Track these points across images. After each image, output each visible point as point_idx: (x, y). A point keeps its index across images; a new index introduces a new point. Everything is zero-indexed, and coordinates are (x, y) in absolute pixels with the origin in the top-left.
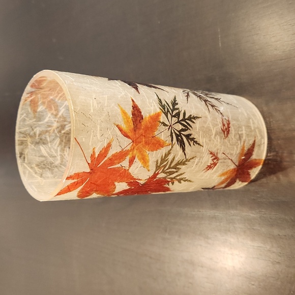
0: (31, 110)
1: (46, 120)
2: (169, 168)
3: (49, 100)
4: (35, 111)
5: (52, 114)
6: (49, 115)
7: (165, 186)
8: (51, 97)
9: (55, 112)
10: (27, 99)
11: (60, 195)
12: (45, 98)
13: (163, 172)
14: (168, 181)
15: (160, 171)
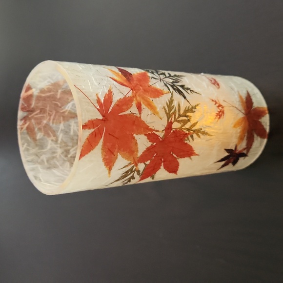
0: (31, 138)
1: (49, 147)
2: (180, 116)
3: (44, 125)
4: (35, 140)
5: (52, 140)
6: (50, 142)
7: (186, 142)
8: (45, 122)
9: (54, 138)
10: (22, 126)
11: (84, 156)
12: (39, 123)
13: (176, 120)
14: (186, 134)
15: (173, 120)
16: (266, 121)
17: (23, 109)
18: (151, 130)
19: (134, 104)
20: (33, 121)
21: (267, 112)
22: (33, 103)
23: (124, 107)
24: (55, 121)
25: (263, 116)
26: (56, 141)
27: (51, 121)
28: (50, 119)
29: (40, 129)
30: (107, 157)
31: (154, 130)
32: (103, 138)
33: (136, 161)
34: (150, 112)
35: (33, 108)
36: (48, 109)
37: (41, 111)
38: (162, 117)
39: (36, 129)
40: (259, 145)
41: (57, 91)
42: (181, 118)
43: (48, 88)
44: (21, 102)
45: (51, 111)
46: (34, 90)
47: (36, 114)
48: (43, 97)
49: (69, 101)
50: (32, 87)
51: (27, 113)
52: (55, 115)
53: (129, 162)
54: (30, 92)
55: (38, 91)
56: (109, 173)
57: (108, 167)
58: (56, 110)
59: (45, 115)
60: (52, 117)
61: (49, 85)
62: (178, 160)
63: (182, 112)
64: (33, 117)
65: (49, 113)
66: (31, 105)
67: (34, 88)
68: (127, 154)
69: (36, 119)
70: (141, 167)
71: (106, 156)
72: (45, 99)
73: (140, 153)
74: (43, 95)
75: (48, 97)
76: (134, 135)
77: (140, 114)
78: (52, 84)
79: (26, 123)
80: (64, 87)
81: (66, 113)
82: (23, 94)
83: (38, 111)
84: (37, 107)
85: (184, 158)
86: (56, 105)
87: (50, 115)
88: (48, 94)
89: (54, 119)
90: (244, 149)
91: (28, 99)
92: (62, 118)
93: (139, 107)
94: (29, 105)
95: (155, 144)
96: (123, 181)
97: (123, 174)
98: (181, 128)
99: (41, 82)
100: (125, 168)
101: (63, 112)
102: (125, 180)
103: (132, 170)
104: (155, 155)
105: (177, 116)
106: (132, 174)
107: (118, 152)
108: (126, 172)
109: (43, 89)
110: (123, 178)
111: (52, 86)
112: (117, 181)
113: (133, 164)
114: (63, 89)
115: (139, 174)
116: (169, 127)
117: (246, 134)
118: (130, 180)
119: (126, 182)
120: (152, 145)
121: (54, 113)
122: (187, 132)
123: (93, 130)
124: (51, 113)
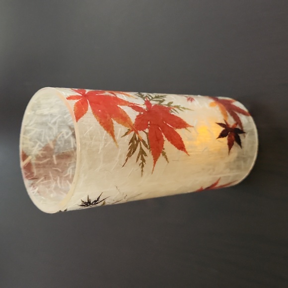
13: (152, 100)
17: (27, 177)
18: (132, 104)
22: (35, 171)
24: (62, 184)
27: (59, 185)
28: (56, 183)
30: (103, 121)
31: (135, 104)
32: (89, 106)
33: (134, 128)
34: (124, 95)
35: (36, 176)
36: (51, 175)
37: (45, 178)
38: (137, 98)
39: (47, 192)
41: (52, 157)
42: (155, 99)
43: (42, 154)
44: (23, 171)
45: (55, 177)
46: (30, 157)
47: (42, 181)
49: (67, 165)
50: (27, 154)
51: (33, 180)
52: (60, 180)
53: (127, 128)
54: (27, 161)
55: (35, 158)
56: (115, 140)
57: (109, 132)
58: (59, 176)
59: (50, 180)
60: (58, 181)
61: (41, 150)
62: (175, 130)
63: (154, 97)
64: (39, 183)
65: (54, 179)
66: (33, 173)
67: (30, 155)
68: (120, 119)
69: (43, 184)
70: (143, 135)
71: (100, 120)
72: (44, 166)
73: (133, 120)
74: (41, 162)
75: (47, 163)
76: (118, 106)
77: (115, 96)
78: (43, 147)
79: (35, 189)
80: (56, 151)
82: (22, 164)
83: (43, 178)
84: (40, 175)
86: (57, 170)
87: (56, 180)
88: (45, 161)
89: (60, 183)
90: (236, 124)
91: (29, 167)
92: (68, 181)
94: (32, 173)
95: (142, 113)
96: (137, 160)
97: (130, 143)
98: (159, 104)
99: (33, 147)
100: (127, 136)
101: (67, 177)
102: (138, 157)
103: (136, 139)
104: (149, 123)
105: (150, 98)
106: (139, 144)
107: (111, 117)
108: (132, 141)
109: (38, 155)
110: (134, 152)
111: (44, 151)
112: (129, 155)
113: (132, 131)
114: (56, 153)
115: (146, 146)
116: (147, 103)
117: (227, 112)
118: (142, 157)
119: (140, 161)
120: (140, 114)
121: (59, 178)
122: (167, 107)
123: (78, 100)
124: (55, 178)
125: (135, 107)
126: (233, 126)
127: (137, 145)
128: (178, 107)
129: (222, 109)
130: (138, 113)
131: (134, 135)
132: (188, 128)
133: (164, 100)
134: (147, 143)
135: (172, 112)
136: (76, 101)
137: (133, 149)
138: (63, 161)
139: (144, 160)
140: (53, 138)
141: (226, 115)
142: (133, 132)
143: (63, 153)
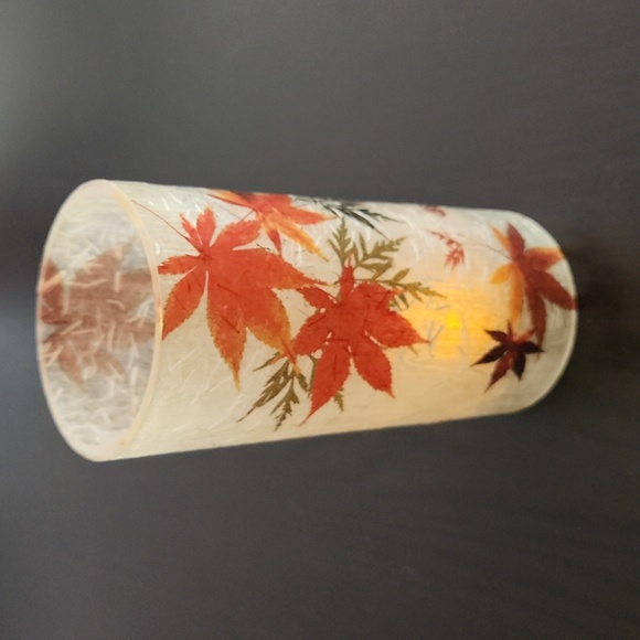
0: (70, 378)
1: (111, 393)
2: (366, 256)
3: (95, 351)
4: (79, 381)
5: (117, 381)
6: (112, 384)
7: (392, 309)
8: (96, 344)
9: (121, 377)
10: (49, 355)
11: (172, 330)
12: (85, 348)
13: (359, 264)
14: (389, 292)
15: (353, 263)
16: (562, 272)
17: (46, 318)
18: (309, 281)
19: (263, 232)
20: (70, 343)
21: (560, 255)
22: (66, 304)
23: (243, 238)
24: (118, 342)
25: (554, 263)
26: (126, 382)
27: (110, 343)
28: (106, 339)
29: (87, 360)
30: (224, 336)
31: (315, 281)
32: (206, 292)
33: (291, 348)
34: (300, 248)
35: (66, 316)
36: (99, 316)
37: (84, 323)
38: (328, 257)
39: (79, 361)
40: (563, 326)
41: (112, 276)
42: (370, 261)
43: (92, 269)
44: (40, 302)
45: (106, 322)
46: (62, 274)
47: (76, 329)
48: (87, 290)
49: (142, 296)
50: (59, 266)
51: (57, 327)
52: (116, 330)
53: (275, 351)
54: (55, 280)
55: (73, 276)
56: (236, 377)
57: (230, 360)
58: (116, 319)
59: (94, 330)
60: (111, 334)
61: (92, 261)
62: (385, 352)
63: (370, 250)
64: (68, 335)
65: (103, 327)
66: (61, 308)
67: (63, 269)
68: (266, 330)
69: (76, 338)
70: (305, 365)
71: (219, 333)
72: (89, 295)
73: (294, 330)
74: (85, 286)
75: (97, 289)
76: (274, 290)
77: (279, 249)
78: (99, 256)
79: (55, 348)
80: (125, 264)
81: (140, 326)
82: (43, 285)
83: (78, 323)
84: (75, 314)
85: (397, 346)
86: (115, 307)
87: (105, 330)
88: (95, 283)
89: (115, 339)
90: (531, 332)
91: (54, 294)
92: (131, 335)
93: (275, 238)
94: (59, 309)
95: (323, 310)
96: (275, 410)
97: (268, 382)
98: (373, 280)
99: (75, 253)
100: (268, 368)
101: (133, 324)
102: (278, 406)
103: (285, 373)
104: (329, 336)
105: (361, 256)
106: (289, 384)
107: (245, 325)
108: (275, 377)
109: (82, 270)
110: (272, 397)
111: (99, 262)
112: (260, 403)
113: (285, 355)
114: (124, 269)
115: (304, 386)
116: (347, 277)
117: (525, 298)
118: (288, 405)
119: (280, 411)
120: (317, 313)
121: (113, 325)
122: (389, 288)
123: (183, 276)
124: (106, 325)
125: (313, 293)
126: (522, 338)
127: (284, 385)
128: (413, 288)
129: (517, 288)
130: (312, 311)
131: (287, 364)
132: (416, 346)
133: (389, 266)
134: (308, 381)
135: (396, 303)
136: (179, 277)
137: (272, 391)
138: (136, 287)
139: (288, 410)
140: (125, 240)
141: (517, 308)
142: (286, 359)
143: (141, 269)
